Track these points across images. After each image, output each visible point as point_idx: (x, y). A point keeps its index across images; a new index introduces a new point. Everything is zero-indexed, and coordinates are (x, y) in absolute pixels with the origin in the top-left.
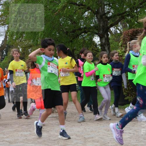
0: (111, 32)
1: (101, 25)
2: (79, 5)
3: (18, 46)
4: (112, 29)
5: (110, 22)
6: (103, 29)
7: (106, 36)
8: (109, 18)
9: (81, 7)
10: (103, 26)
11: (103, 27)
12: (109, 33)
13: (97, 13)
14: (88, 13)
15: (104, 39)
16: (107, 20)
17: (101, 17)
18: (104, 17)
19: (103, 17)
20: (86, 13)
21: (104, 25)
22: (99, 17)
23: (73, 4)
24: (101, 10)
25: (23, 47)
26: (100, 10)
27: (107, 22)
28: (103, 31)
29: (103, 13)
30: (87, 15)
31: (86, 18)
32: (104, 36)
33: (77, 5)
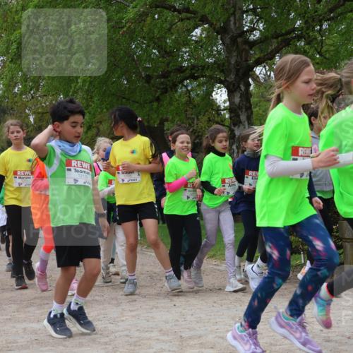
0: (256, 79)
1: (233, 62)
3: (27, 111)
4: (259, 70)
5: (255, 54)
6: (238, 71)
7: (243, 88)
8: (253, 44)
9: (184, 15)
10: (237, 63)
11: (238, 65)
12: (250, 80)
13: (223, 31)
14: (202, 30)
15: (239, 95)
16: (247, 47)
17: (234, 40)
18: (239, 40)
19: (237, 41)
21: (239, 60)
22: (228, 41)
24: (235, 23)
25: (39, 113)
26: (232, 23)
27: (247, 52)
28: (237, 75)
29: (239, 32)
30: (199, 34)
31: (196, 42)
32: (239, 87)
33: (175, 10)
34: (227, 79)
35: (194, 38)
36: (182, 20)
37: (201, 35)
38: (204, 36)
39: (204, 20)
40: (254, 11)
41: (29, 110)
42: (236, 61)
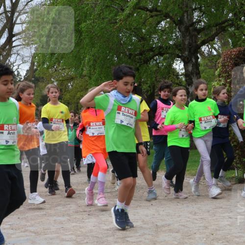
0: (202, 54)
1: (187, 43)
2: (151, 11)
3: (52, 79)
4: (205, 49)
5: (201, 37)
6: (190, 49)
7: (194, 60)
8: (199, 31)
9: (154, 13)
10: (190, 44)
11: (190, 45)
12: (198, 55)
13: (179, 23)
14: (166, 23)
15: (191, 65)
16: (196, 33)
17: (187, 29)
18: (191, 28)
19: (189, 29)
20: (163, 23)
21: (191, 42)
22: (183, 29)
23: (142, 9)
24: (187, 17)
25: (60, 80)
26: (185, 17)
27: (196, 36)
28: (190, 52)
29: (190, 23)
30: (163, 26)
31: (162, 31)
32: (191, 60)
33: (147, 10)
34: (183, 55)
35: (160, 28)
36: (152, 17)
37: (165, 26)
38: (167, 26)
39: (167, 16)
40: (200, 9)
41: (54, 79)
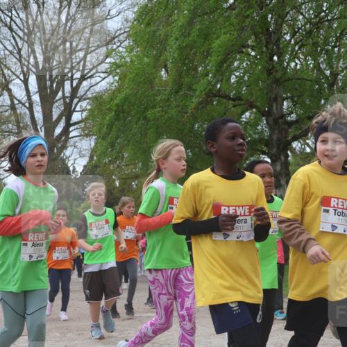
0: (293, 151)
1: (275, 138)
2: (233, 100)
3: (114, 177)
4: (296, 145)
5: (292, 132)
6: (279, 145)
7: (283, 158)
8: (290, 124)
9: (238, 102)
10: (279, 139)
11: (279, 141)
12: (289, 152)
13: (267, 114)
14: (251, 113)
15: (280, 164)
16: (286, 127)
17: (276, 121)
18: (280, 121)
19: (278, 122)
20: (247, 114)
21: (280, 136)
22: (271, 122)
23: (223, 97)
24: (277, 108)
25: (123, 179)
26: (274, 108)
27: (286, 131)
28: (278, 148)
29: (280, 115)
30: (248, 117)
31: (246, 123)
32: (280, 158)
33: (230, 99)
34: (271, 151)
35: (244, 120)
36: (235, 106)
37: (250, 117)
38: (252, 118)
39: (251, 106)
40: (292, 98)
41: (115, 176)
42: (278, 138)
